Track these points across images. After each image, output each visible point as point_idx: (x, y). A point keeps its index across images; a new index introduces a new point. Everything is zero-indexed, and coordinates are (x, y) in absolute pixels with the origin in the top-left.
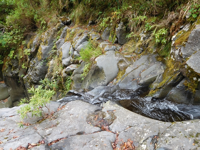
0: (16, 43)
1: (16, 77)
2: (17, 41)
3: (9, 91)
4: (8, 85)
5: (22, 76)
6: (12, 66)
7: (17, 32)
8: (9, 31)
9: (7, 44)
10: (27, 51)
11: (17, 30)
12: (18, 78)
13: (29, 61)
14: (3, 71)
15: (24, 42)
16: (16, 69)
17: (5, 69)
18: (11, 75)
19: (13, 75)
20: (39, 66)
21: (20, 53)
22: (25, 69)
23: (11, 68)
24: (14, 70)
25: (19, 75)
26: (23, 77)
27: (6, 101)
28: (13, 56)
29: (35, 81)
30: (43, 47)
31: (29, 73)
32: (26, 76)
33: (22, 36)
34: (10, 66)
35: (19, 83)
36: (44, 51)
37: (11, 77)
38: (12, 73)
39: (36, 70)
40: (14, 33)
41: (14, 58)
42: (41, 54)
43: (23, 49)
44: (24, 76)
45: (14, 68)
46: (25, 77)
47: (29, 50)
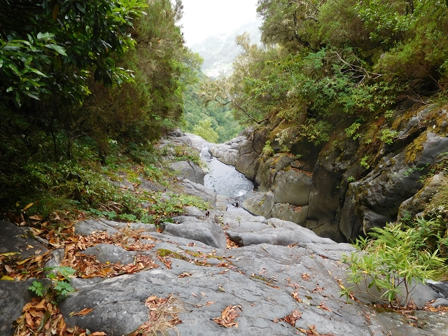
0: (372, 109)
1: (338, 176)
2: (377, 107)
3: (312, 194)
4: (314, 184)
5: (351, 178)
6: (341, 152)
7: (386, 88)
8: (371, 83)
9: (354, 107)
10: (388, 134)
11: (387, 84)
12: (341, 179)
13: (382, 156)
14: (321, 156)
15: (389, 114)
16: (346, 160)
17: (325, 153)
18: (331, 167)
19: (333, 170)
20: (400, 174)
21: (371, 133)
22: (364, 167)
23: (338, 156)
24: (340, 161)
25: (345, 175)
26: (350, 182)
27: (299, 210)
28: (354, 135)
29: (373, 200)
30: (431, 137)
31: (368, 179)
32: (358, 183)
33: (393, 99)
34: (338, 151)
35: (338, 189)
36: (429, 147)
37: (329, 172)
38: (334, 165)
39: (387, 180)
40: (378, 90)
41: (354, 138)
42: (419, 151)
43: (379, 127)
44: (353, 181)
45: (342, 157)
46: (356, 184)
47: (393, 133)
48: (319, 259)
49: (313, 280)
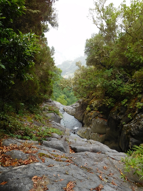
0: (132, 94)
1: (118, 122)
2: (134, 93)
3: (107, 129)
4: (108, 125)
5: (124, 123)
6: (119, 111)
7: (138, 85)
8: (131, 83)
9: (125, 93)
10: (139, 104)
11: (138, 83)
12: (119, 123)
13: (137, 114)
14: (111, 113)
15: (140, 96)
16: (122, 115)
17: (113, 111)
18: (115, 118)
21: (132, 103)
22: (129, 118)
23: (118, 113)
24: (119, 115)
25: (121, 121)
27: (102, 136)
28: (125, 104)
29: (134, 133)
31: (131, 124)
32: (127, 125)
34: (118, 111)
35: (118, 128)
37: (114, 120)
38: (117, 117)
39: (139, 124)
40: (135, 86)
41: (125, 106)
43: (135, 101)
44: (125, 124)
45: (120, 113)
46: (126, 125)
47: (141, 104)
48: (111, 159)
49: (109, 170)
